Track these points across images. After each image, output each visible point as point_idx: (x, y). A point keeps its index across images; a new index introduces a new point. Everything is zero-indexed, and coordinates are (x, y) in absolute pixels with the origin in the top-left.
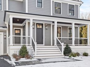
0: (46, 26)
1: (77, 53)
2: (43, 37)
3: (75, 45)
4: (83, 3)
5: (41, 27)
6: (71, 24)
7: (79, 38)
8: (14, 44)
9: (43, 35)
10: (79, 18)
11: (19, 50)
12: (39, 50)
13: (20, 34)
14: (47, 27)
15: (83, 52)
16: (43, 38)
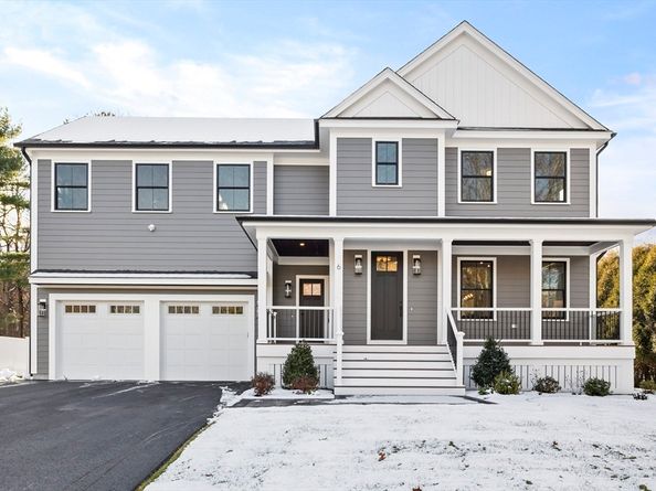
0: (415, 260)
1: (549, 379)
2: (401, 308)
3: (546, 344)
4: (613, 135)
5: (393, 267)
6: (526, 243)
7: (593, 309)
8: (275, 339)
9: (402, 302)
10: (592, 216)
11: (284, 361)
12: (366, 360)
13: (319, 300)
14: (417, 267)
15: (587, 378)
16: (401, 315)
